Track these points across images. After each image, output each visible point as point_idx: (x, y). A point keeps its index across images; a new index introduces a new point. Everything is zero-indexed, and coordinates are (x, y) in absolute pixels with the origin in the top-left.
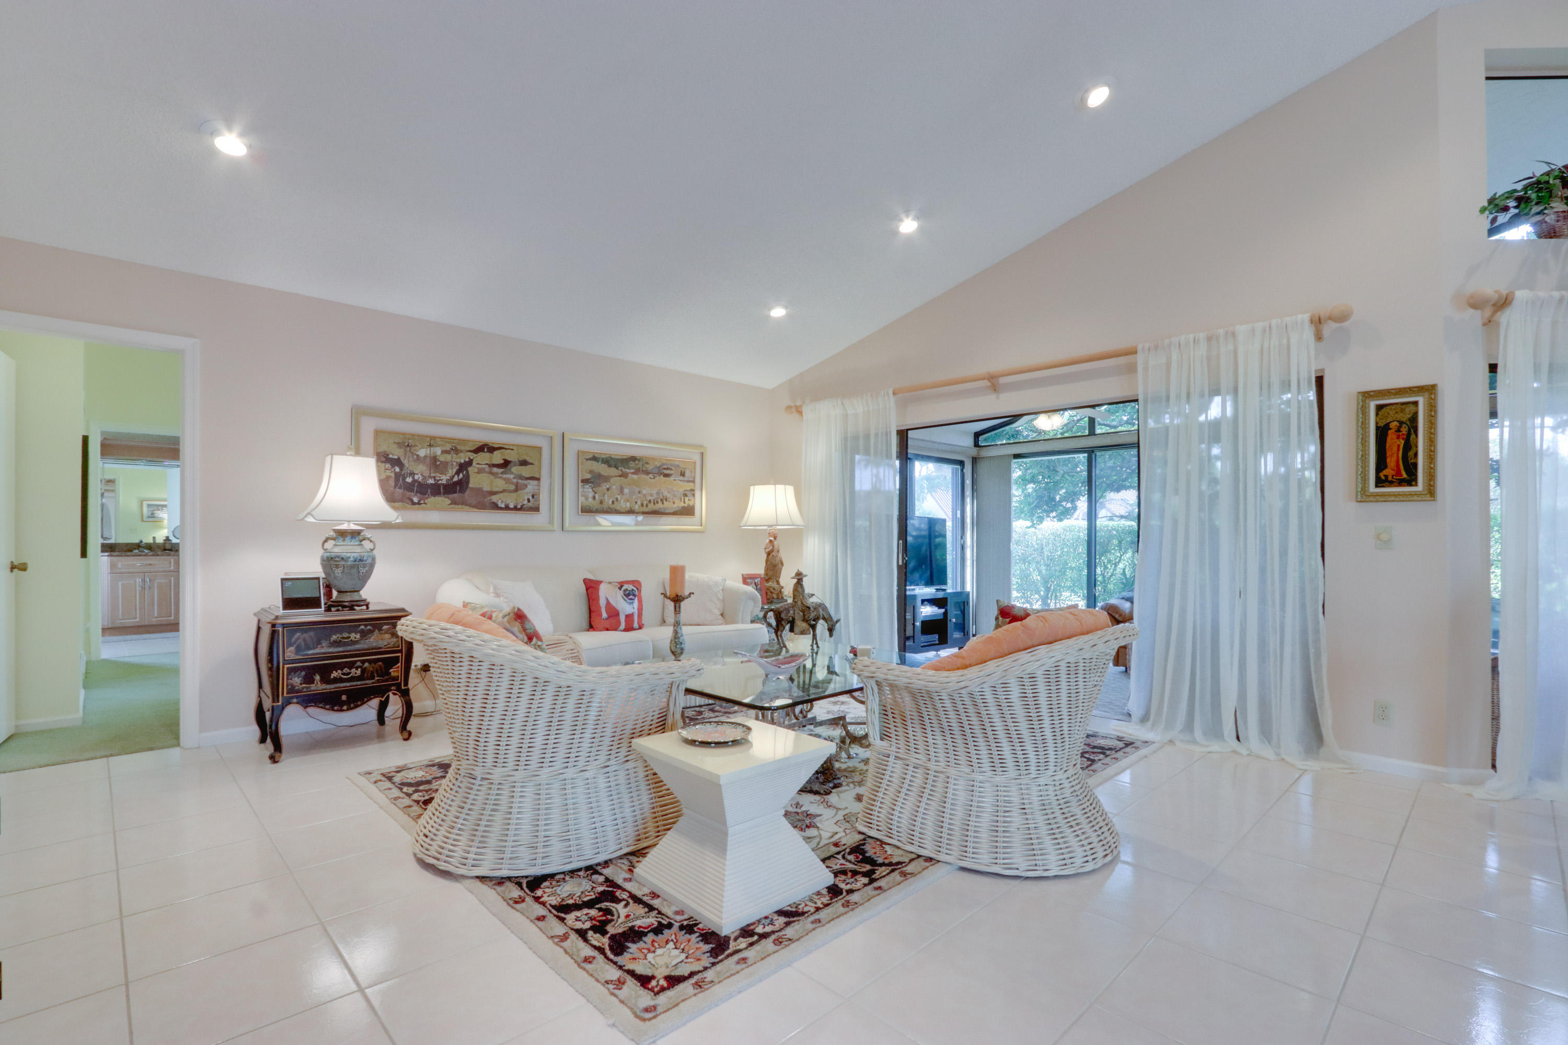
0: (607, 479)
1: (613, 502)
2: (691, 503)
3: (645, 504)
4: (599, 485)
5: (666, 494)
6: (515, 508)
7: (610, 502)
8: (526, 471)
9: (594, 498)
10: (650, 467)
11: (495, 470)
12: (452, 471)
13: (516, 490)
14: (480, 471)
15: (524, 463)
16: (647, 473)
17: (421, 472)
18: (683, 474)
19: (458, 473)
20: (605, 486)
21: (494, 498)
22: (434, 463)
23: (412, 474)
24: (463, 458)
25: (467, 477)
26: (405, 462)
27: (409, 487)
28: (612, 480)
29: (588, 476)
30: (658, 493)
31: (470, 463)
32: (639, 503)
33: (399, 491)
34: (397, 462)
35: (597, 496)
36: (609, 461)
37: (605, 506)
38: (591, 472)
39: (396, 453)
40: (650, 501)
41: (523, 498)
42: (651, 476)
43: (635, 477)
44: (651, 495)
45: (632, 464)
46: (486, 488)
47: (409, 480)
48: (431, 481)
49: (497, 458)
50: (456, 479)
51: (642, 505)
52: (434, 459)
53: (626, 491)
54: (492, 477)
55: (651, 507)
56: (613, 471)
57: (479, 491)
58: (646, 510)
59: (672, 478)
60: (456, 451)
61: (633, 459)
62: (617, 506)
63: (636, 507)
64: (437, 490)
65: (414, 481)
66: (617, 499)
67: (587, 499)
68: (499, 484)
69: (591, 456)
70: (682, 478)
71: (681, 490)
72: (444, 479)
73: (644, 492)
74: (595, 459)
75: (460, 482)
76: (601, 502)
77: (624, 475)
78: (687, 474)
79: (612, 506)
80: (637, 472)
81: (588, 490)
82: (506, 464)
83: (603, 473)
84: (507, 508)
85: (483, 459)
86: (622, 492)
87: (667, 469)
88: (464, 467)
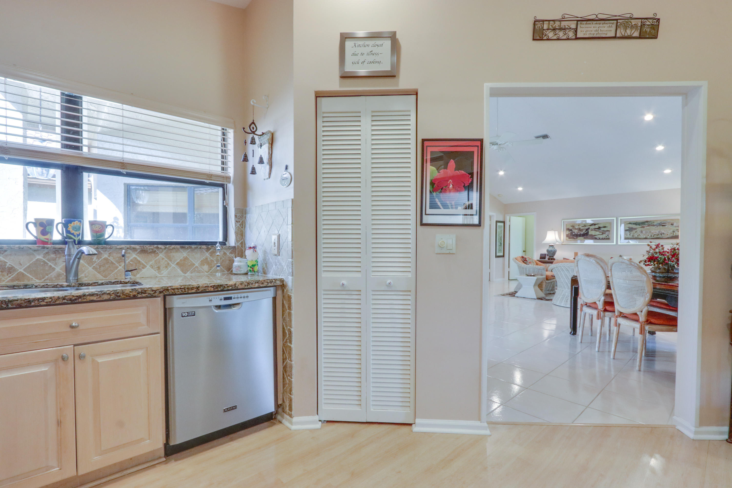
0: (635, 229)
1: (638, 236)
2: (677, 234)
3: (653, 235)
4: (632, 231)
5: (663, 232)
6: (602, 239)
7: (637, 236)
8: (605, 229)
9: (630, 235)
10: (655, 224)
11: (596, 230)
12: (584, 231)
13: (602, 234)
14: (592, 230)
15: (605, 227)
16: (654, 226)
17: (576, 231)
18: (672, 225)
19: (586, 231)
20: (634, 231)
21: (596, 237)
22: (580, 230)
23: (574, 232)
24: (587, 228)
25: (588, 232)
26: (573, 230)
27: (574, 235)
28: (637, 229)
29: (628, 229)
30: (659, 232)
31: (589, 228)
32: (650, 235)
33: (571, 236)
34: (571, 230)
35: (631, 234)
36: (636, 224)
37: (634, 237)
38: (629, 227)
39: (571, 228)
40: (655, 235)
41: (604, 236)
42: (655, 226)
43: (648, 227)
44: (656, 233)
45: (646, 223)
46: (594, 234)
47: (574, 234)
48: (579, 234)
49: (597, 226)
50: (585, 233)
51: (651, 236)
52: (580, 229)
53: (644, 232)
54: (595, 231)
55: (655, 236)
56: (638, 226)
57: (591, 235)
58: (653, 237)
59: (666, 226)
60: (585, 226)
61: (647, 222)
62: (640, 237)
63: (648, 237)
64: (580, 235)
65: (575, 234)
66: (640, 235)
67: (627, 235)
68: (597, 233)
69: (629, 223)
70: (672, 226)
71: (672, 231)
72: (582, 233)
73: (652, 232)
74: (630, 223)
75: (586, 233)
76: (633, 236)
77: (643, 227)
78: (675, 224)
79: (637, 237)
80: (649, 225)
81: (628, 232)
82: (599, 228)
83: (633, 227)
84: (599, 239)
85: (593, 227)
86: (642, 232)
87: (664, 223)
88: (587, 230)
